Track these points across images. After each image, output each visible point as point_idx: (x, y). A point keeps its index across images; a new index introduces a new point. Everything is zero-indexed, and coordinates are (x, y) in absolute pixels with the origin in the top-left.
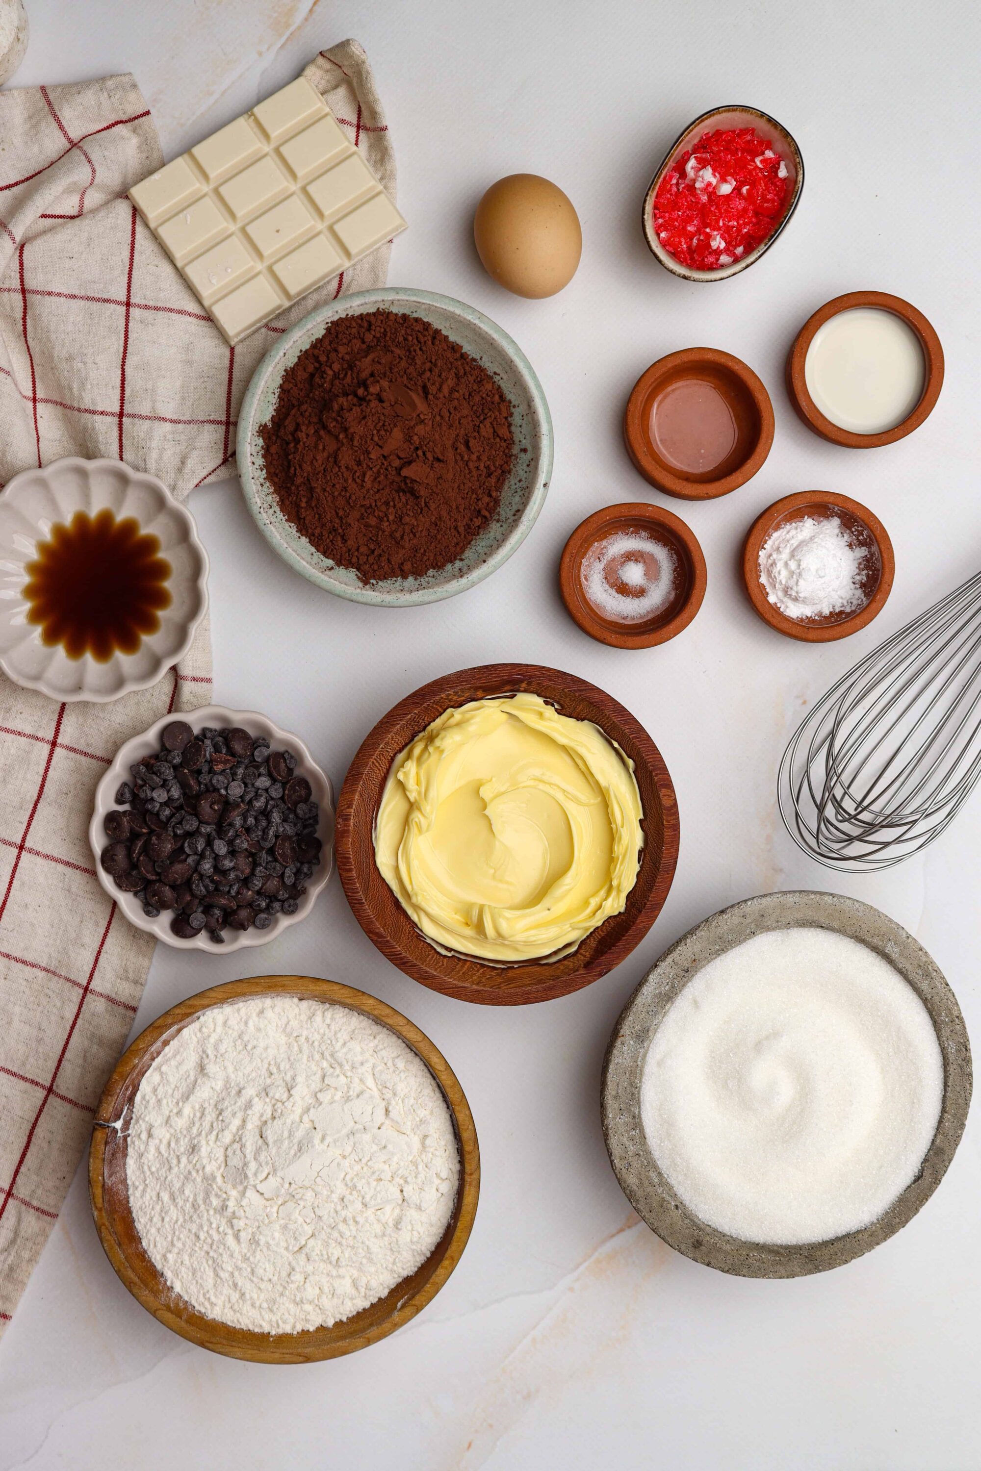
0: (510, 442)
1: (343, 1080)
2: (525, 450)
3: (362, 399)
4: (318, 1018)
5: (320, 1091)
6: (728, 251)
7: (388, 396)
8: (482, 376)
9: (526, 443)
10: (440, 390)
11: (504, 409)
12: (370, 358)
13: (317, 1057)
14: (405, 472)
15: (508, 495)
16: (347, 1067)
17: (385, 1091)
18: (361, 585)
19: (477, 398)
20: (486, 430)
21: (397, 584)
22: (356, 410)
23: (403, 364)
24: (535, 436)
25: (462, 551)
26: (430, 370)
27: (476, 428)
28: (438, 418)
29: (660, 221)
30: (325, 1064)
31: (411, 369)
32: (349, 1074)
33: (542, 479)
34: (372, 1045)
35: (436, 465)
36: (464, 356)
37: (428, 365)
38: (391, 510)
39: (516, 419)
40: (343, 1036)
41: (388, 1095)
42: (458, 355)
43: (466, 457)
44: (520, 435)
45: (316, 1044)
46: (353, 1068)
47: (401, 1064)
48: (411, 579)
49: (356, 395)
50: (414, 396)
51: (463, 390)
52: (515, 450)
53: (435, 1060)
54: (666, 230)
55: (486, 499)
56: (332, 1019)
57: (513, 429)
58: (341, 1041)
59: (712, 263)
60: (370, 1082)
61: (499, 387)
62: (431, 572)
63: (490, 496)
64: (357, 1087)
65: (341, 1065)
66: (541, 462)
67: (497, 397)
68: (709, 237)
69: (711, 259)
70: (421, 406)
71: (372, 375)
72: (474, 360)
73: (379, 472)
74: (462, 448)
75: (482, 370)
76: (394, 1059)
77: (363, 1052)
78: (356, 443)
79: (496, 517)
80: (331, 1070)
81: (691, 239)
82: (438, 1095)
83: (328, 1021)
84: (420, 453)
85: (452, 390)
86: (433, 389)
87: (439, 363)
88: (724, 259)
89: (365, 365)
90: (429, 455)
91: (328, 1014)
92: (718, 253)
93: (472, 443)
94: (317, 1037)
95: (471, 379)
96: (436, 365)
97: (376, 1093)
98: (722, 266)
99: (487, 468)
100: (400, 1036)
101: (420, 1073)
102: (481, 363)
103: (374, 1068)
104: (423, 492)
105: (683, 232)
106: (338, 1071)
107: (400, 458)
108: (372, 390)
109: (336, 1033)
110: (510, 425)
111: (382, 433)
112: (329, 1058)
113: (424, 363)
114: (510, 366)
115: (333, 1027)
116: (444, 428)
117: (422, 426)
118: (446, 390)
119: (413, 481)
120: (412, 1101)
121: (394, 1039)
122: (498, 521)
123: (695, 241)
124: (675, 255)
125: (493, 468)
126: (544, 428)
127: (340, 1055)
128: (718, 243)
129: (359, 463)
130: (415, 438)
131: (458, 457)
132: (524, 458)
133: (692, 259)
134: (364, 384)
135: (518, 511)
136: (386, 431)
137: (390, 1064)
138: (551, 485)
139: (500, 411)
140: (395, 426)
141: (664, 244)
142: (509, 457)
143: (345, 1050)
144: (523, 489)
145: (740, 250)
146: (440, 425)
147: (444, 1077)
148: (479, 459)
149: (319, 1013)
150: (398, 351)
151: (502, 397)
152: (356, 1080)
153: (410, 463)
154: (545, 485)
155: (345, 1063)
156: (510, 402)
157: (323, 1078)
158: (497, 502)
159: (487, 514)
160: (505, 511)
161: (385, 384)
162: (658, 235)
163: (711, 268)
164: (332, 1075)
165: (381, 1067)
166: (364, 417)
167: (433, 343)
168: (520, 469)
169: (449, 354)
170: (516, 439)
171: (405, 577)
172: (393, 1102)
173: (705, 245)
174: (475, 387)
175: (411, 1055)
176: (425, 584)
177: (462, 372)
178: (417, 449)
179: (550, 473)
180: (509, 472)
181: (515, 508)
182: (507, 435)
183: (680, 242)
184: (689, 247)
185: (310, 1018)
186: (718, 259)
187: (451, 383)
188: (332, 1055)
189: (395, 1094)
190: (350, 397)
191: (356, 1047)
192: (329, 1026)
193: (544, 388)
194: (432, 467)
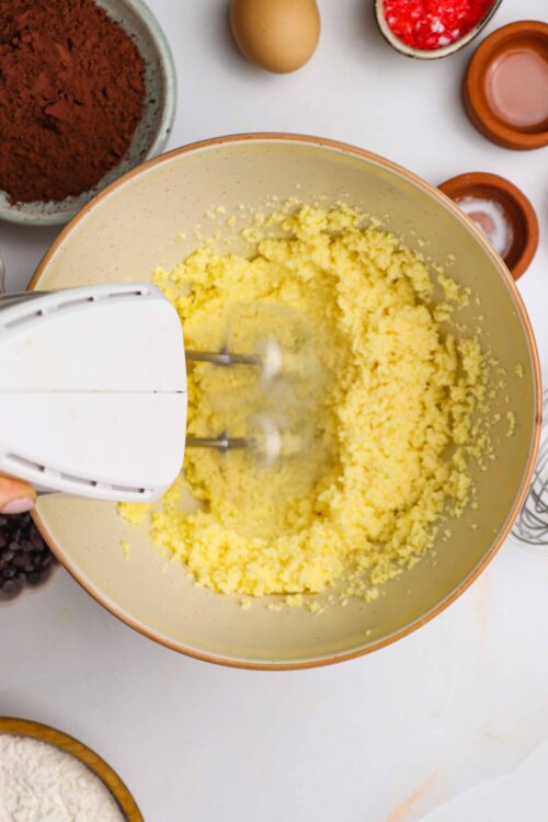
0: (142, 93)
1: (35, 800)
2: (153, 101)
3: (15, 47)
4: (11, 750)
5: (17, 811)
6: (446, 33)
7: (38, 45)
8: (121, 37)
9: (154, 95)
10: (83, 43)
11: (138, 66)
12: (27, 14)
13: (12, 783)
14: (48, 111)
15: (137, 139)
16: (37, 789)
17: (71, 807)
18: (9, 205)
19: (116, 54)
20: (122, 82)
21: (40, 207)
22: (9, 56)
23: (54, 21)
24: (162, 89)
25: (97, 182)
26: (76, 28)
27: (113, 80)
28: (79, 67)
29: (389, 8)
30: (19, 788)
31: (60, 26)
32: (40, 795)
33: (165, 125)
34: (58, 768)
35: (76, 106)
36: (107, 19)
37: (75, 23)
38: (37, 143)
39: (148, 75)
40: (34, 763)
41: (74, 810)
42: (103, 18)
43: (103, 103)
44: (150, 88)
45: (11, 771)
46: (43, 789)
47: (83, 783)
48: (51, 204)
49: (11, 44)
50: (59, 47)
51: (103, 46)
52: (146, 101)
53: (110, 778)
54: (394, 16)
55: (119, 140)
56: (23, 749)
57: (146, 83)
58: (31, 767)
59: (433, 44)
60: (58, 801)
61: (136, 47)
62: (69, 198)
63: (123, 138)
64: (47, 805)
65: (32, 788)
66: (165, 112)
67: (133, 56)
68: (430, 21)
69: (431, 41)
70: (64, 54)
71: (27, 28)
72: (116, 23)
73: (27, 110)
74: (100, 95)
75: (122, 32)
76: (76, 780)
77: (51, 775)
78: (8, 84)
79: (126, 156)
80: (24, 793)
81: (415, 23)
82: (115, 806)
83: (20, 751)
84: (62, 95)
85: (95, 46)
86: (77, 43)
87: (85, 23)
88: (443, 40)
89: (22, 19)
90: (70, 98)
91: (20, 746)
92: (437, 35)
93: (109, 91)
94: (11, 766)
95: (112, 38)
96: (82, 24)
97: (64, 810)
98: (441, 47)
99: (122, 114)
100: (80, 759)
101: (99, 789)
102: (122, 26)
103: (61, 787)
104: (63, 129)
105: (407, 17)
106: (30, 792)
107: (45, 99)
108: (24, 39)
109: (27, 761)
110: (143, 80)
111: (31, 76)
112: (22, 783)
113: (72, 21)
114: (143, 29)
115: (25, 757)
116: (84, 76)
117: (65, 73)
118: (88, 45)
119: (56, 119)
120: (94, 813)
121: (76, 762)
122: (127, 159)
123: (418, 25)
124: (402, 37)
125: (126, 115)
126: (170, 83)
127: (31, 780)
128: (438, 27)
129: (10, 101)
130: (58, 82)
131: (96, 104)
132: (152, 107)
133: (416, 40)
134: (18, 35)
135: (144, 151)
136: (34, 74)
137: (74, 783)
138: (173, 131)
139: (134, 66)
140: (42, 70)
141: (393, 28)
142: (141, 106)
143: (35, 775)
144: (150, 133)
145: (456, 33)
146: (80, 74)
147: (118, 792)
148: (114, 106)
149: (12, 746)
150: (50, 10)
151: (137, 56)
152: (46, 800)
153: (53, 103)
154: (168, 131)
155: (35, 785)
156: (144, 60)
157: (18, 800)
158: (128, 143)
159: (120, 153)
160: (133, 151)
161: (36, 35)
162: (387, 20)
163: (432, 48)
164: (25, 797)
165: (66, 787)
166: (16, 62)
167: (81, 6)
168: (148, 117)
169: (95, 17)
170: (147, 92)
171: (47, 201)
172: (79, 816)
173: (427, 28)
174: (115, 45)
175: (91, 775)
176: (62, 208)
177: (104, 32)
178: (60, 92)
179: (172, 120)
180: (140, 119)
181: (142, 149)
182: (139, 88)
183: (405, 27)
184: (414, 30)
185: (4, 750)
186: (437, 41)
187: (94, 39)
188: (25, 780)
189: (79, 809)
190: (6, 45)
191: (44, 771)
192: (21, 756)
193: (172, 48)
194: (72, 108)
